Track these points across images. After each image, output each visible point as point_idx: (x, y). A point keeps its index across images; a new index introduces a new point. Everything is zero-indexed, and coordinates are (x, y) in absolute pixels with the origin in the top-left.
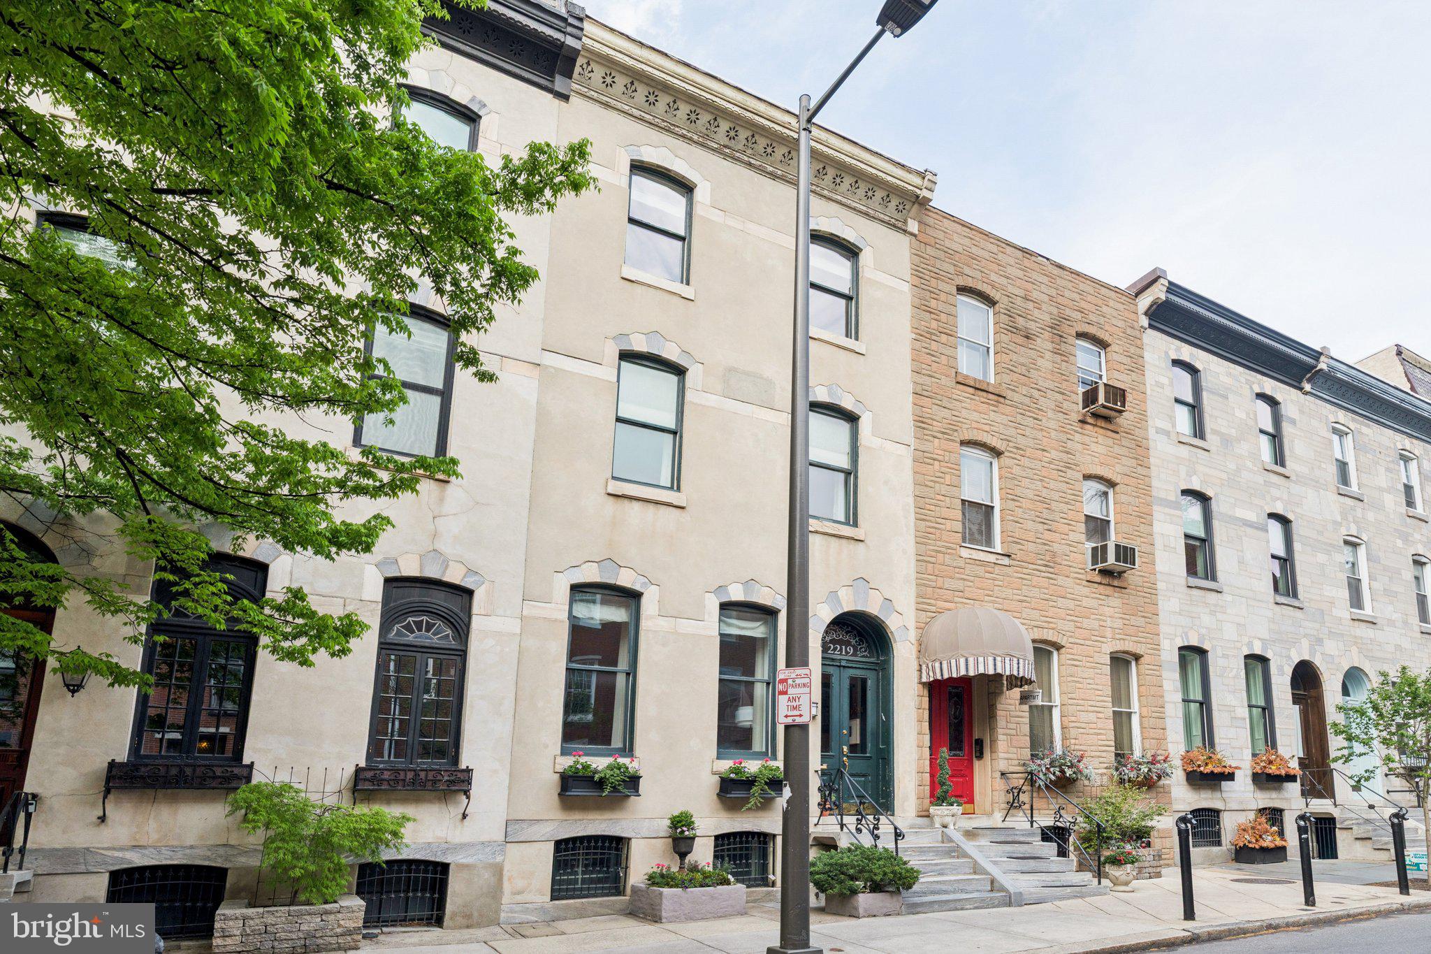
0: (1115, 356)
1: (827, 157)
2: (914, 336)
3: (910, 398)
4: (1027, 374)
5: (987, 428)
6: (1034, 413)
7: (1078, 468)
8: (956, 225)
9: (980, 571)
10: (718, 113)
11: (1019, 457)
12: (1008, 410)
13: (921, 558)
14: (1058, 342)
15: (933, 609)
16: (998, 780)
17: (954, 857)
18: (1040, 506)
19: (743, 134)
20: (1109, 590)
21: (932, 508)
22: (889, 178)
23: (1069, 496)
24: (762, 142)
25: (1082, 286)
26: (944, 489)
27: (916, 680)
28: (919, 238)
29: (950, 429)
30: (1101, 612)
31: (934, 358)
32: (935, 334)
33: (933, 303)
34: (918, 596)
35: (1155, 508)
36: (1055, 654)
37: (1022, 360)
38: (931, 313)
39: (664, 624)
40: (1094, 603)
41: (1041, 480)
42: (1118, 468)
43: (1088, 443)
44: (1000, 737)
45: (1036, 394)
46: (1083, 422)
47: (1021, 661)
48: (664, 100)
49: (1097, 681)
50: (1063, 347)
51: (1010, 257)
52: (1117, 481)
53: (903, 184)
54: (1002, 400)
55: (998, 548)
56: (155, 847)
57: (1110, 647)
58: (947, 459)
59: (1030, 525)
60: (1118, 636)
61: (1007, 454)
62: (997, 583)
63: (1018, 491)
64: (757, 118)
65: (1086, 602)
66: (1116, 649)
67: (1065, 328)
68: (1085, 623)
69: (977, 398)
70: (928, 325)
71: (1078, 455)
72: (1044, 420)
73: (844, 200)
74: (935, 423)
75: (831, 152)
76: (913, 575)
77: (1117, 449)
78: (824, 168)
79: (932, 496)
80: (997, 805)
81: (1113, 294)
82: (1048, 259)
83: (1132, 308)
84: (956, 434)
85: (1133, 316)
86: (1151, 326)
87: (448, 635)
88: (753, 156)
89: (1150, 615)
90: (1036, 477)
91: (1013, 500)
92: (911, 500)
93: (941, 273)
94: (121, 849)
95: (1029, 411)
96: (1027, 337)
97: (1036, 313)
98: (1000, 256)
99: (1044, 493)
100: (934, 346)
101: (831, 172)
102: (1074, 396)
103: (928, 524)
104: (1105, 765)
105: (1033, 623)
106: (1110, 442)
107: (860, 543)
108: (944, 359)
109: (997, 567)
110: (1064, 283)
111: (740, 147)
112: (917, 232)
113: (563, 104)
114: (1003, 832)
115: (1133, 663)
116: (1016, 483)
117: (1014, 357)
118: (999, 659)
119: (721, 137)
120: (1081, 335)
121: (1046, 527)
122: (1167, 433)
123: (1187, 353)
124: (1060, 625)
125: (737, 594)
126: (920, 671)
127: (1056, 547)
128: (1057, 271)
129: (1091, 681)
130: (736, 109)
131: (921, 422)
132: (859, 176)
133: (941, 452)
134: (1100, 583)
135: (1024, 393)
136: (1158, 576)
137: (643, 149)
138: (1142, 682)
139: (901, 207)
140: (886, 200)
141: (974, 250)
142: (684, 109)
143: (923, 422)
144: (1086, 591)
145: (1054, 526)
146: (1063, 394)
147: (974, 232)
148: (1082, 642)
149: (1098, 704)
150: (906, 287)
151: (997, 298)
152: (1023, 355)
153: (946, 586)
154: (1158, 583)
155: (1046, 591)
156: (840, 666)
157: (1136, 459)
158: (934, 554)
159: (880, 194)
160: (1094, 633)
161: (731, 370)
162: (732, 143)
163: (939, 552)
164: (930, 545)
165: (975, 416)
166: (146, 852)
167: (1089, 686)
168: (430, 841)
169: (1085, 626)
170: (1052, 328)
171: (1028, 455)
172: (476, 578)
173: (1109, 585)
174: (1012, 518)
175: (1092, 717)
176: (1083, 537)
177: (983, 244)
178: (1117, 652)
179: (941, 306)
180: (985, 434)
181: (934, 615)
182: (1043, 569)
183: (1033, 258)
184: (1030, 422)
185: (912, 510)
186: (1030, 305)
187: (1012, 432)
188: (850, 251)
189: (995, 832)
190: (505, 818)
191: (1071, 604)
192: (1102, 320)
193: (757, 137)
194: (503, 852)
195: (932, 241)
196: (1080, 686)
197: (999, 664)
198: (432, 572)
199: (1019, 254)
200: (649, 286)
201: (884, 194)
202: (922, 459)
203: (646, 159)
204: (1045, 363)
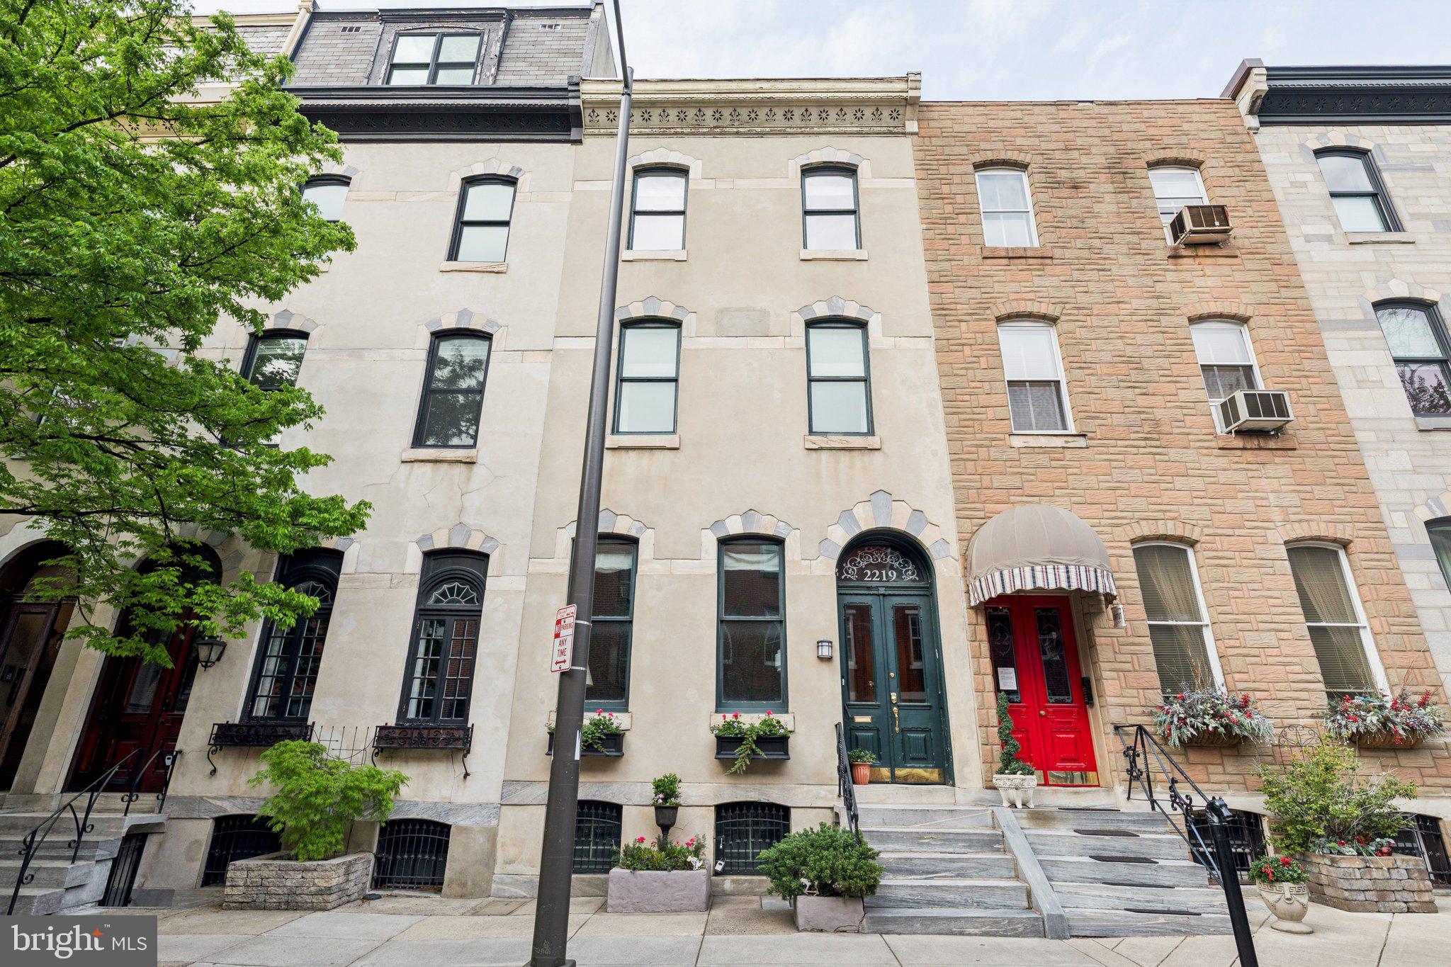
0: (1213, 172)
1: (804, 100)
2: (924, 226)
3: (926, 288)
4: (1080, 225)
5: (1032, 296)
6: (1097, 264)
7: (1178, 312)
8: (966, 108)
9: (1043, 459)
10: (700, 105)
11: (1083, 318)
12: (1058, 269)
13: (957, 456)
14: (1122, 180)
15: (981, 514)
16: (1112, 736)
17: (998, 850)
18: (1124, 368)
19: (726, 112)
20: (1263, 456)
21: (967, 398)
22: (870, 95)
23: (1169, 348)
24: (744, 112)
25: (1146, 114)
26: (979, 375)
27: (965, 605)
28: (921, 134)
29: (980, 308)
30: (1254, 487)
31: (951, 242)
32: (950, 218)
33: (946, 189)
34: (958, 501)
35: (1325, 335)
36: (1190, 552)
37: (1073, 212)
38: (943, 198)
39: (659, 567)
40: (1240, 477)
41: (1121, 338)
42: (1246, 298)
43: (1189, 279)
44: (1106, 674)
45: (1097, 243)
46: (1175, 256)
47: (1072, 569)
48: (656, 113)
49: (1267, 585)
50: (1129, 183)
51: (1041, 115)
52: (1248, 314)
53: (886, 94)
54: (1048, 261)
55: (1072, 429)
56: (242, 798)
57: (1279, 535)
58: (980, 341)
59: (1112, 393)
60: (1293, 517)
61: (1063, 318)
62: (1070, 471)
63: (1088, 356)
64: (731, 95)
65: (1223, 476)
66: (1293, 536)
67: (1129, 162)
68: (1230, 505)
69: (1013, 268)
70: (941, 211)
71: (1174, 296)
72: (1114, 269)
73: (837, 129)
74: (959, 307)
75: (807, 95)
76: (948, 477)
77: (1239, 276)
78: (807, 110)
79: (965, 385)
80: (1115, 774)
81: (1197, 108)
82: (1092, 102)
83: (1231, 112)
84: (988, 312)
85: (1237, 121)
86: (1263, 124)
87: (473, 598)
88: (740, 126)
89: (1352, 481)
90: (1111, 335)
91: (1080, 368)
92: (937, 395)
93: (952, 157)
94: (221, 799)
95: (1090, 264)
96: (1075, 187)
97: (1084, 159)
98: (1026, 119)
99: (1129, 351)
100: (950, 229)
101: (815, 112)
102: (1156, 233)
103: (962, 416)
104: (1309, 713)
105: (1137, 515)
106: (1227, 270)
107: (876, 452)
108: (965, 239)
109: (1067, 452)
110: (1118, 118)
111: (728, 122)
112: (917, 130)
113: (579, 147)
114: (1096, 816)
115: (1342, 554)
116: (1082, 347)
117: (1060, 212)
118: (1038, 568)
119: (710, 121)
120: (1153, 165)
121: (1137, 391)
122: (1329, 239)
123: (1337, 136)
124: (1184, 511)
125: (735, 527)
126: (968, 592)
127: (1159, 413)
128: (1106, 110)
129: (1256, 586)
130: (713, 96)
131: (941, 311)
132: (841, 105)
133: (970, 335)
134: (1244, 449)
135: (1079, 245)
136: (1355, 424)
137: (642, 156)
138: (1361, 580)
139: (895, 115)
140: (877, 115)
141: (991, 124)
142: (673, 113)
143: (943, 309)
144: (1222, 462)
145: (1151, 388)
146: (1138, 233)
147: (989, 108)
148: (1230, 532)
149: (1276, 618)
150: (911, 184)
151: (1027, 160)
152: (1074, 206)
153: (996, 484)
154: (1356, 434)
155: (1152, 471)
156: (879, 595)
157: (1276, 281)
158: (974, 449)
159: (868, 112)
160: (1247, 516)
161: (723, 311)
162: (720, 123)
163: (981, 446)
164: (966, 439)
165: (1013, 287)
166: (236, 802)
167: (1253, 594)
168: (437, 800)
169: (1229, 509)
170: (1109, 168)
171: (1095, 312)
172: (492, 543)
173: (1260, 449)
174: (1081, 390)
175: (1270, 638)
176: (1203, 395)
177: (1002, 114)
178: (1297, 540)
179: (955, 189)
180: (1029, 303)
181: (983, 521)
182: (1143, 443)
183: (1071, 107)
184: (1094, 275)
185: (940, 405)
186: (1075, 154)
187: (1070, 292)
188: (849, 170)
189: (1083, 815)
190: (502, 778)
191: (1199, 483)
192: (1184, 139)
193: (738, 110)
194: (498, 816)
195: (938, 132)
196: (1236, 593)
197: (1039, 575)
198: (457, 543)
199: (1053, 109)
200: (646, 260)
201: (873, 109)
202: (945, 347)
203: (645, 162)
204: (1108, 206)
